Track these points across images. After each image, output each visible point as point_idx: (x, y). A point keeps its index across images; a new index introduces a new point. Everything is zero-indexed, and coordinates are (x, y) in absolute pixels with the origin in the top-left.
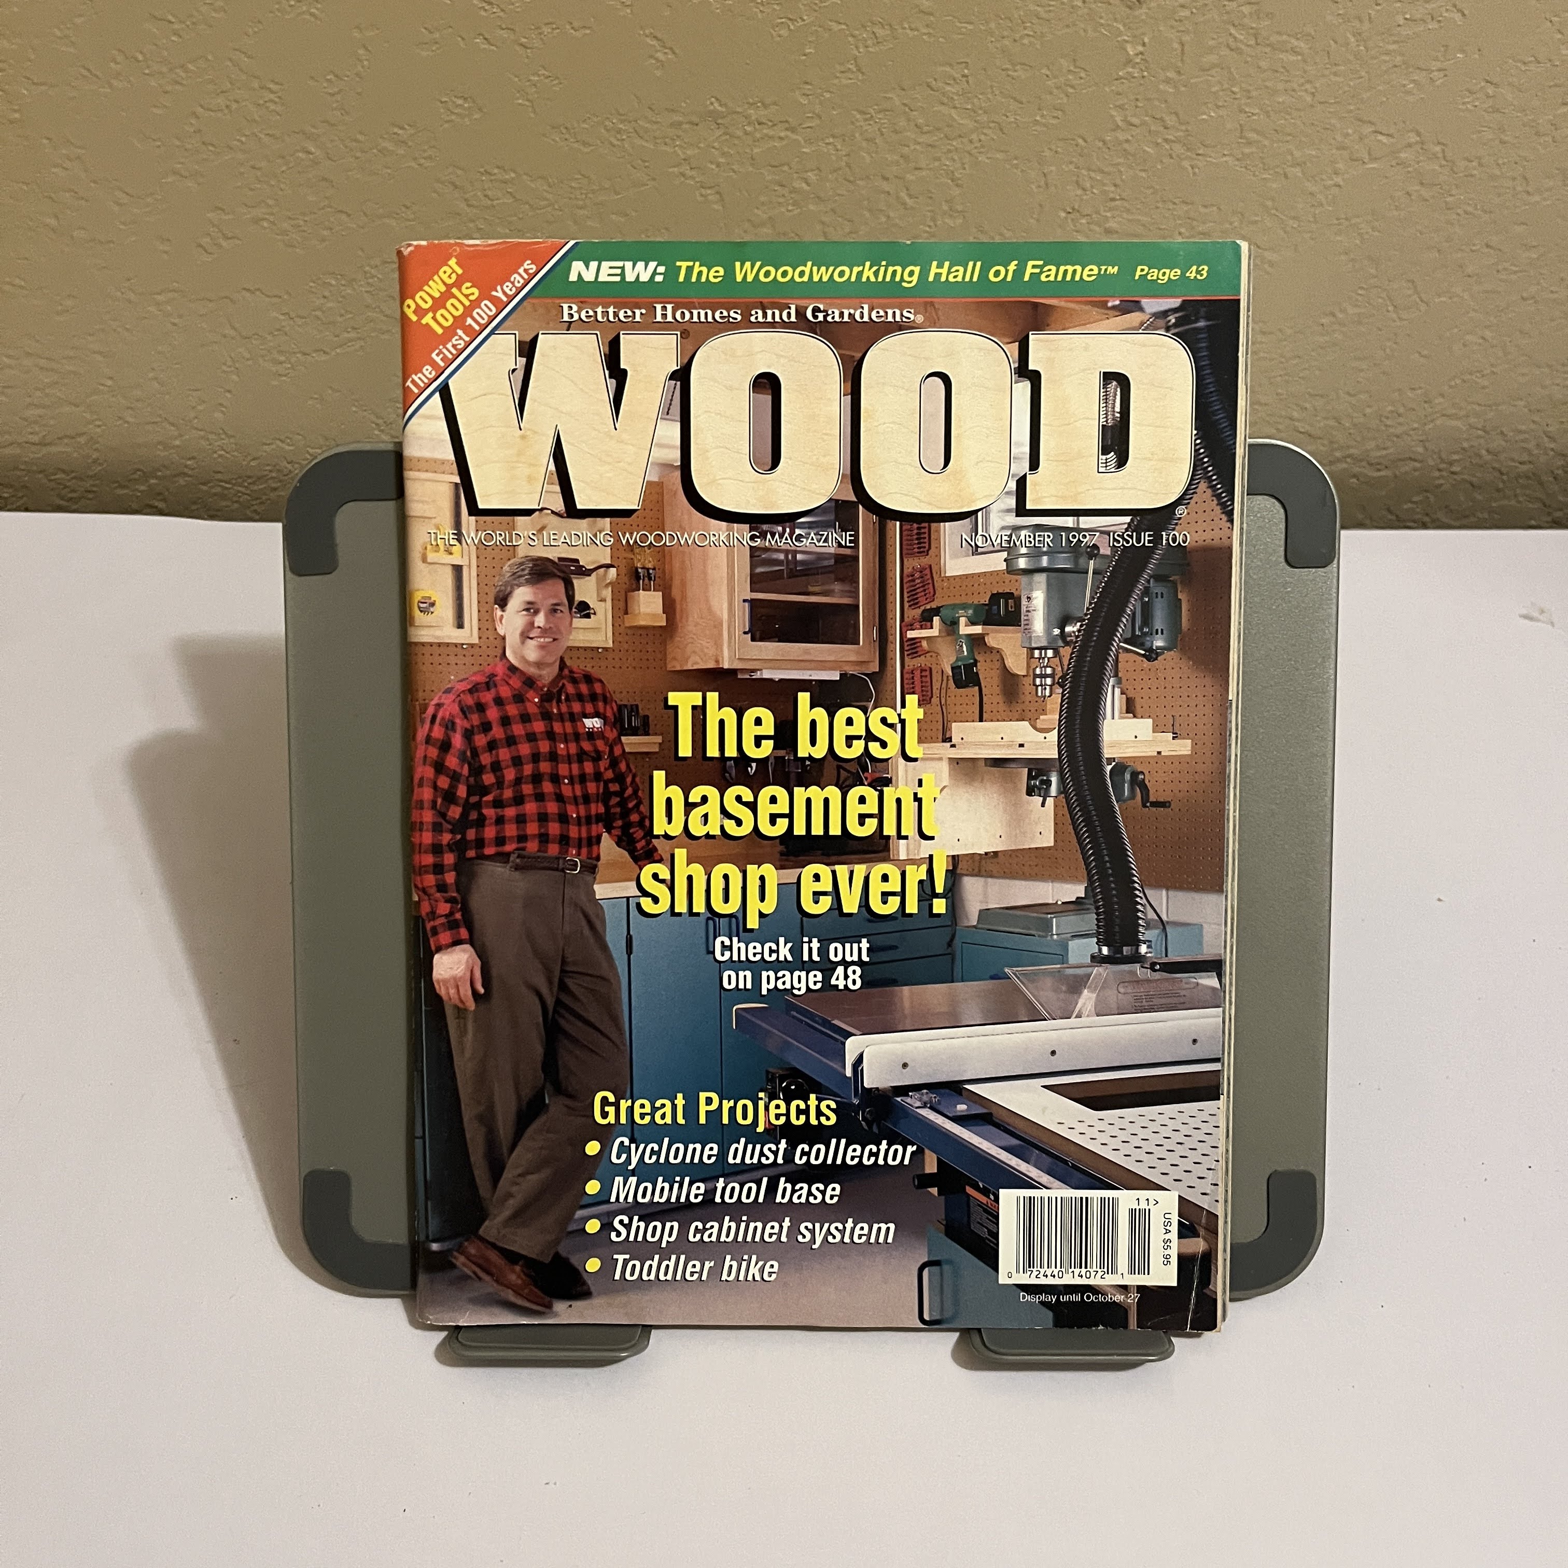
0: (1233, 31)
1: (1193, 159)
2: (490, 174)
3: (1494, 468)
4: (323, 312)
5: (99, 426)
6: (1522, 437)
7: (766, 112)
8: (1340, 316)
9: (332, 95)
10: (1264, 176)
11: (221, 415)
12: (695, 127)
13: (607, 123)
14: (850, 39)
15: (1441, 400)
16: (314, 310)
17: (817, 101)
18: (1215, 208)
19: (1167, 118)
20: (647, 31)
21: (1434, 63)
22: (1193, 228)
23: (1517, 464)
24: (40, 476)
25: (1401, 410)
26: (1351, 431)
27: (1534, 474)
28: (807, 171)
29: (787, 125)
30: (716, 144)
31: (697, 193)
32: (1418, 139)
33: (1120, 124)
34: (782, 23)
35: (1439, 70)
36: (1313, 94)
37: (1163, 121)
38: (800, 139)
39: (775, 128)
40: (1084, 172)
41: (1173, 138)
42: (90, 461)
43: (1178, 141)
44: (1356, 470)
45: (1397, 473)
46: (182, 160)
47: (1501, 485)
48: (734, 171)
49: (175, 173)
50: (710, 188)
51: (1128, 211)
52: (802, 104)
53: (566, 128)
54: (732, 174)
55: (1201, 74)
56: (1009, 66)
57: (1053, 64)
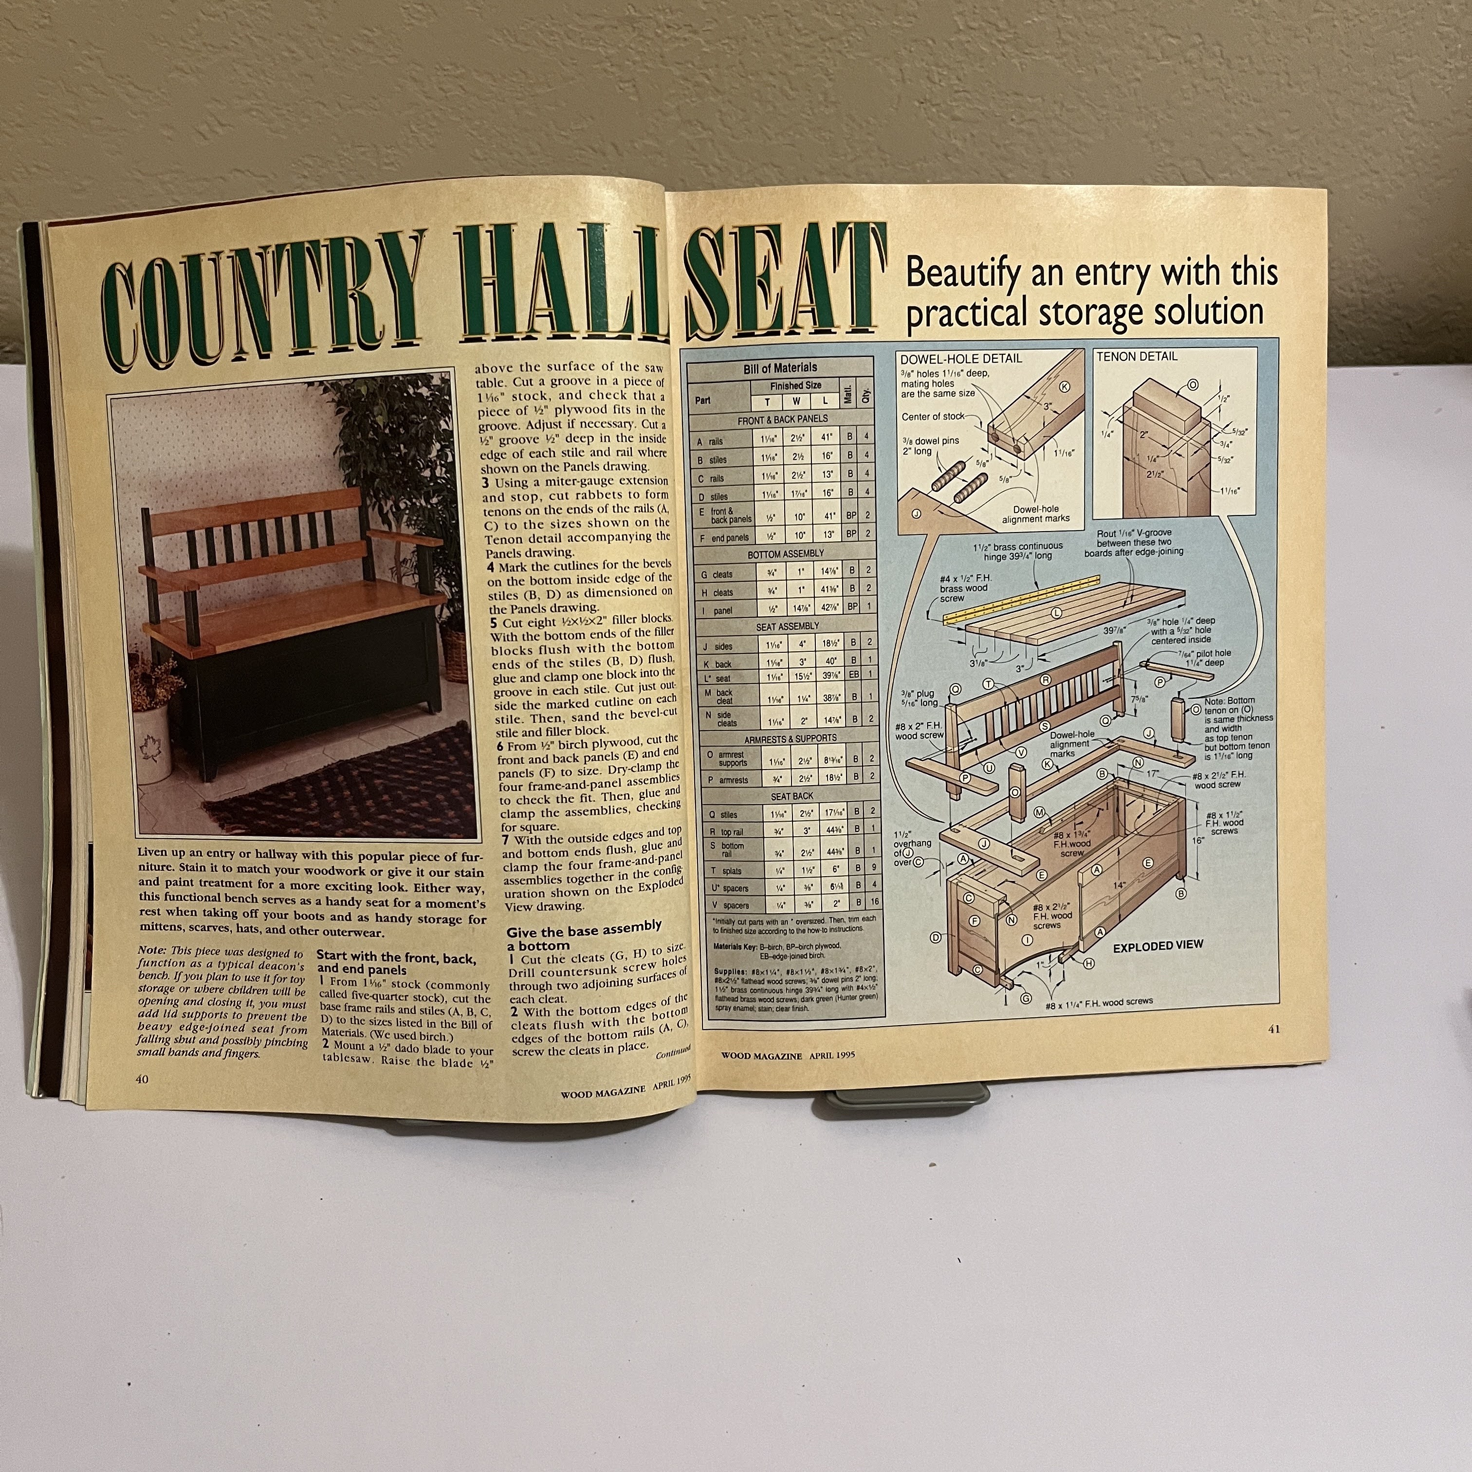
7: (673, 18)
10: (1080, 71)
17: (715, 8)
18: (1040, 99)
19: (999, 23)
22: (1022, 116)
29: (690, 28)
30: (632, 45)
32: (1200, 40)
33: (961, 28)
37: (997, 26)
38: (701, 40)
40: (933, 68)
41: (1003, 39)
43: (1008, 41)
48: (647, 67)
49: (177, 68)
50: (629, 81)
51: (968, 100)
52: (704, 11)
53: (508, 31)
54: (647, 71)
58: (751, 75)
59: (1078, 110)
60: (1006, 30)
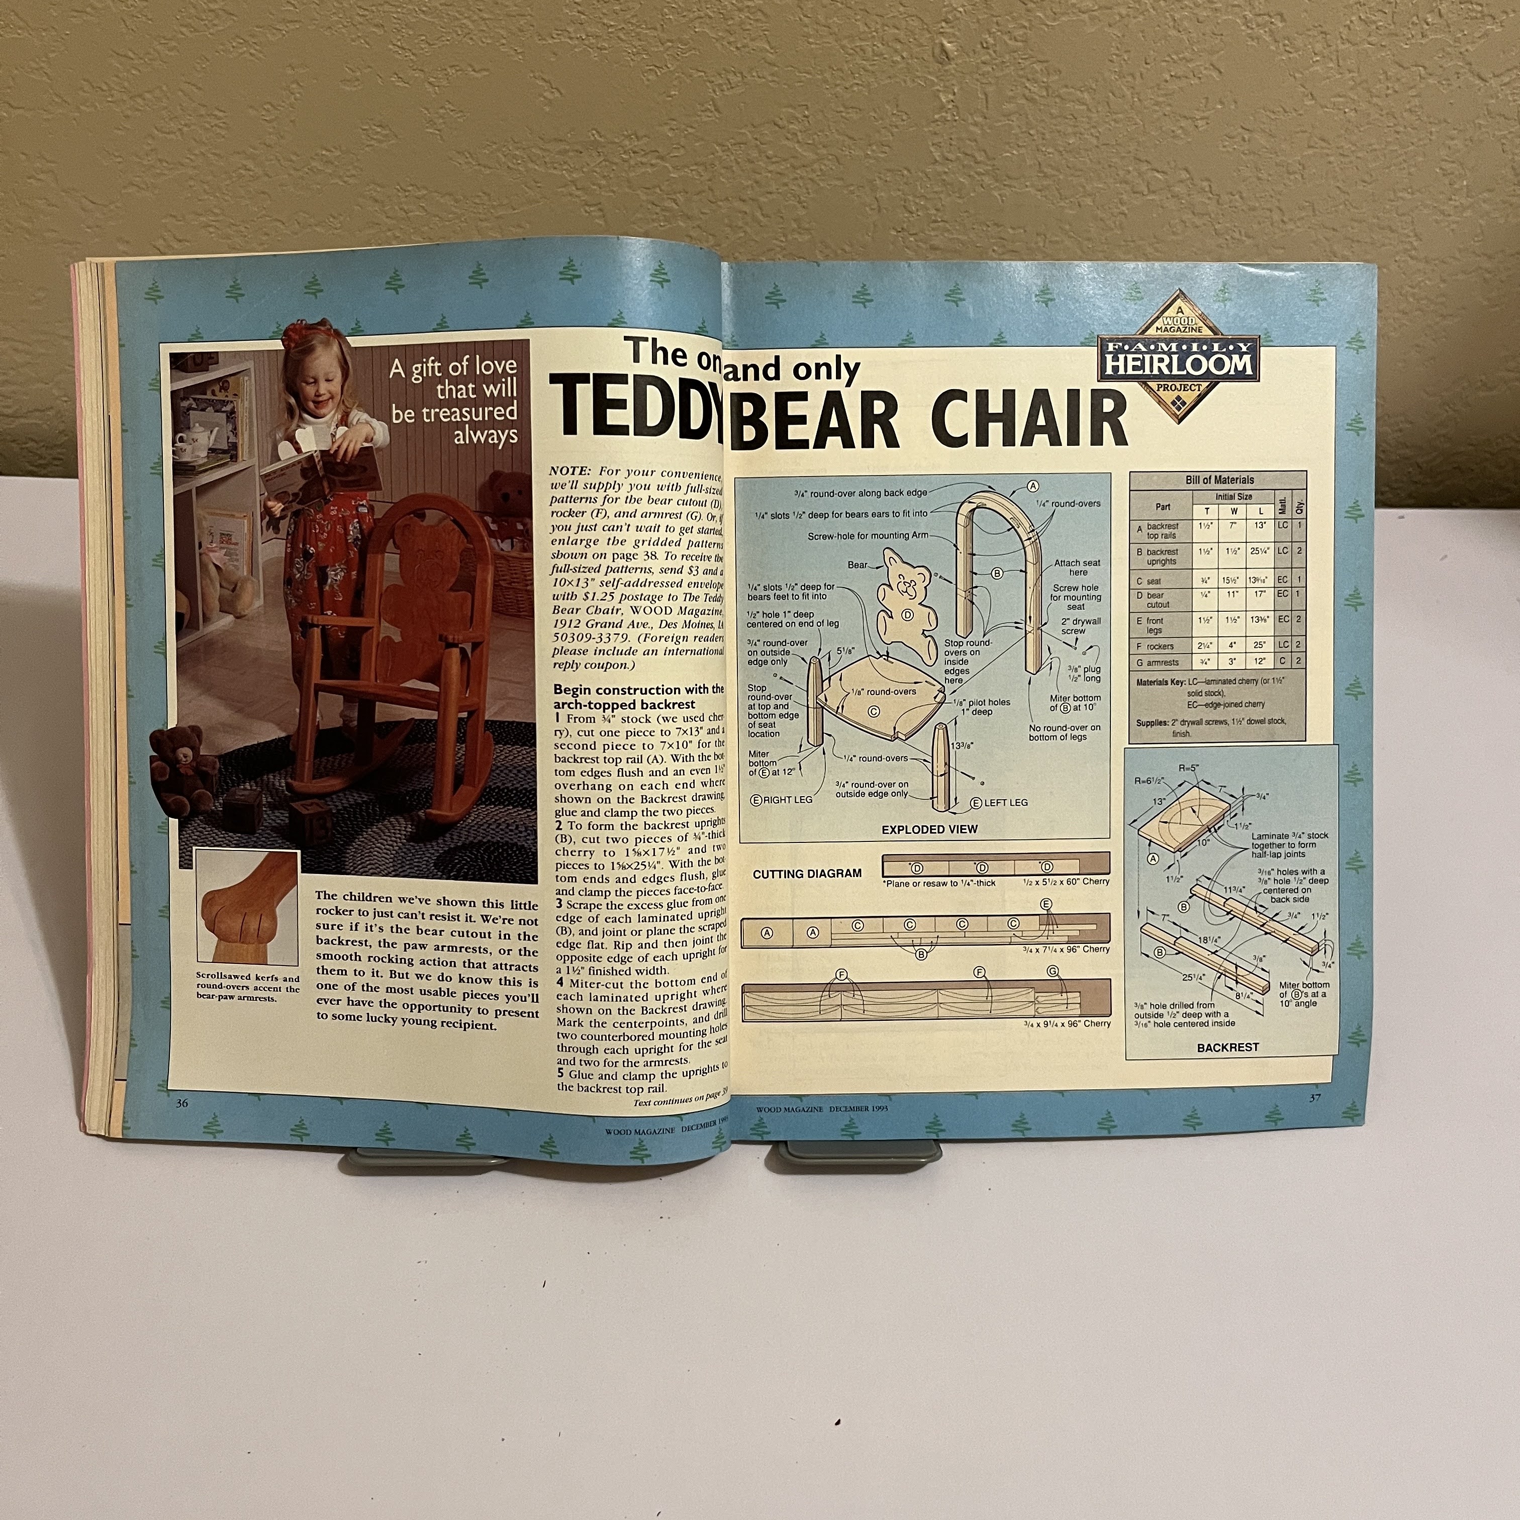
0: (1028, 84)
7: (639, 144)
9: (268, 121)
10: (1062, 204)
14: (708, 84)
18: (1022, 230)
19: (977, 155)
20: (537, 74)
21: (1197, 112)
22: (1004, 246)
29: (657, 154)
30: (597, 169)
31: (582, 210)
32: (1188, 175)
33: (938, 159)
34: (650, 70)
35: (1201, 119)
36: (1097, 137)
37: (974, 157)
38: (667, 165)
40: (910, 198)
41: (981, 170)
42: (57, 432)
43: (987, 173)
46: (142, 174)
48: (614, 192)
50: (595, 205)
51: (948, 230)
52: (670, 138)
53: (469, 153)
54: (612, 194)
55: (1002, 118)
56: (842, 109)
57: (879, 108)
58: (721, 201)
59: (1062, 241)
60: (983, 162)
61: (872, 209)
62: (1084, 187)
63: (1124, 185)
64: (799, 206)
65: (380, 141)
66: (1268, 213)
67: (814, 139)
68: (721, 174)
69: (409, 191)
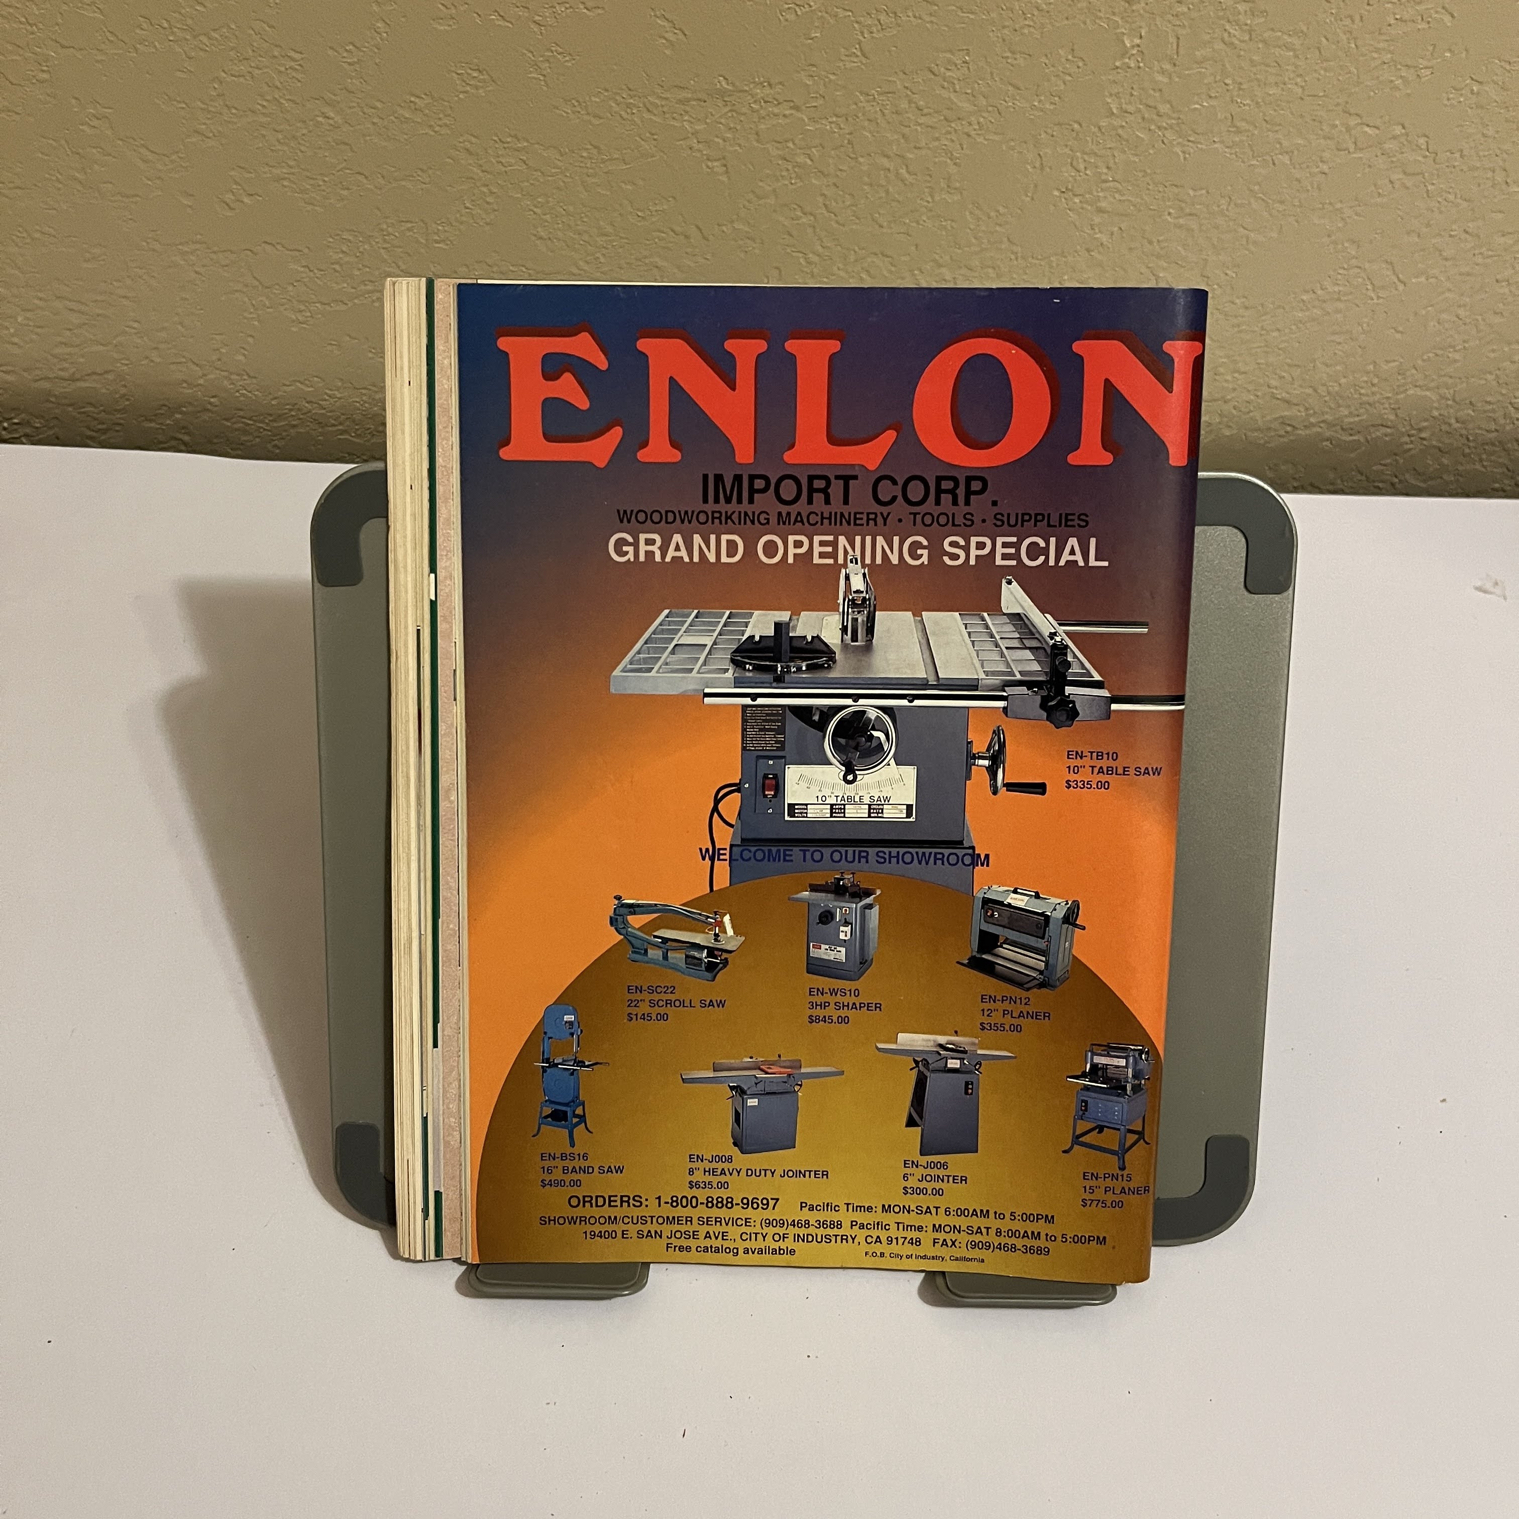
0: (1227, 27)
1: (1184, 146)
2: (503, 142)
3: (1461, 435)
4: (341, 265)
5: (127, 365)
6: (1490, 407)
7: (771, 92)
8: (1319, 292)
9: (350, 64)
10: (1253, 163)
11: (241, 358)
12: (702, 103)
13: (618, 98)
14: (856, 25)
15: (1414, 371)
16: (332, 264)
17: (822, 82)
18: (1204, 192)
19: (1161, 107)
20: (658, 13)
21: (1420, 61)
22: (1182, 209)
23: (1484, 433)
24: (70, 409)
25: (1376, 381)
26: (1327, 398)
27: (1500, 442)
28: (810, 148)
29: (792, 104)
30: (723, 121)
31: (704, 167)
32: (1403, 131)
33: (1115, 111)
34: (789, 8)
35: (1426, 68)
36: (1302, 87)
37: (1155, 108)
38: (805, 117)
39: (780, 106)
40: (1078, 154)
41: (1164, 124)
42: (117, 396)
43: (1170, 127)
44: (1328, 434)
45: (1369, 437)
46: (208, 122)
47: (1467, 451)
50: (718, 160)
51: (1118, 191)
52: (807, 85)
53: (578, 101)
54: (738, 148)
55: (1195, 66)
56: (1009, 54)
57: (1051, 53)
58: (862, 157)
59: (1250, 203)
60: (1168, 115)
61: (1035, 167)
62: (1280, 144)
63: (1329, 142)
64: (948, 161)
65: (477, 88)
66: (1490, 174)
67: (973, 89)
68: (864, 128)
69: (508, 143)
